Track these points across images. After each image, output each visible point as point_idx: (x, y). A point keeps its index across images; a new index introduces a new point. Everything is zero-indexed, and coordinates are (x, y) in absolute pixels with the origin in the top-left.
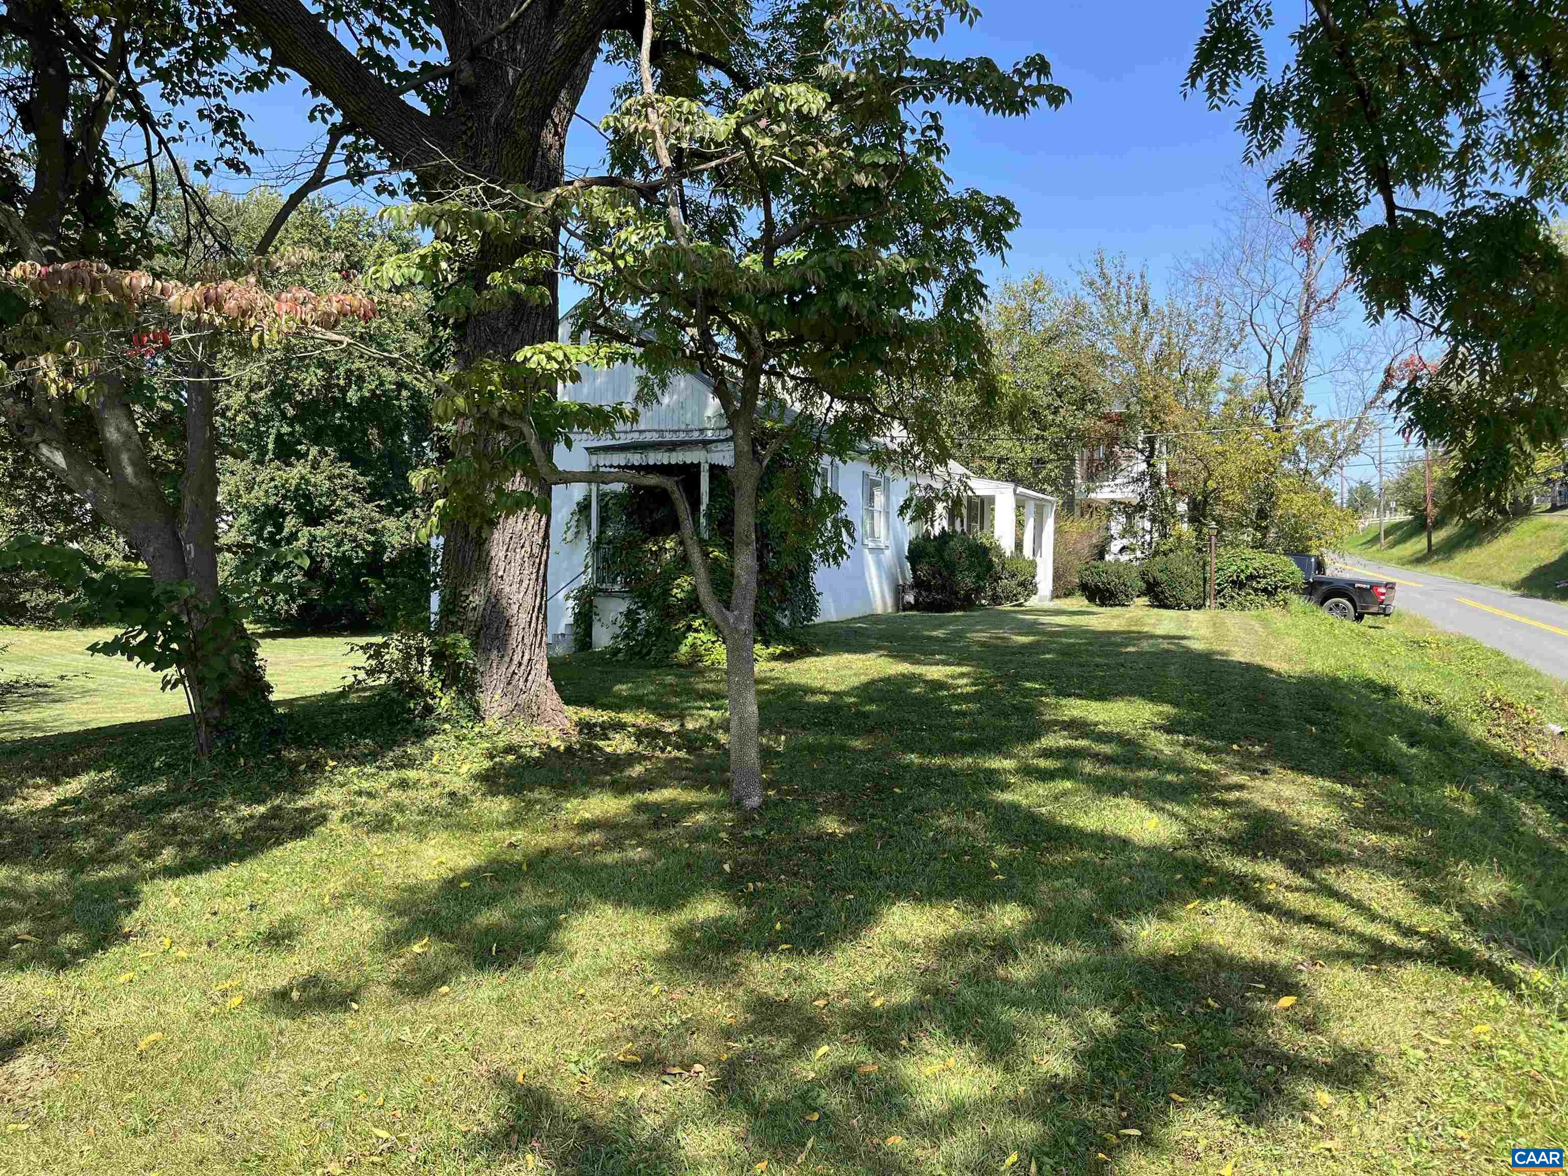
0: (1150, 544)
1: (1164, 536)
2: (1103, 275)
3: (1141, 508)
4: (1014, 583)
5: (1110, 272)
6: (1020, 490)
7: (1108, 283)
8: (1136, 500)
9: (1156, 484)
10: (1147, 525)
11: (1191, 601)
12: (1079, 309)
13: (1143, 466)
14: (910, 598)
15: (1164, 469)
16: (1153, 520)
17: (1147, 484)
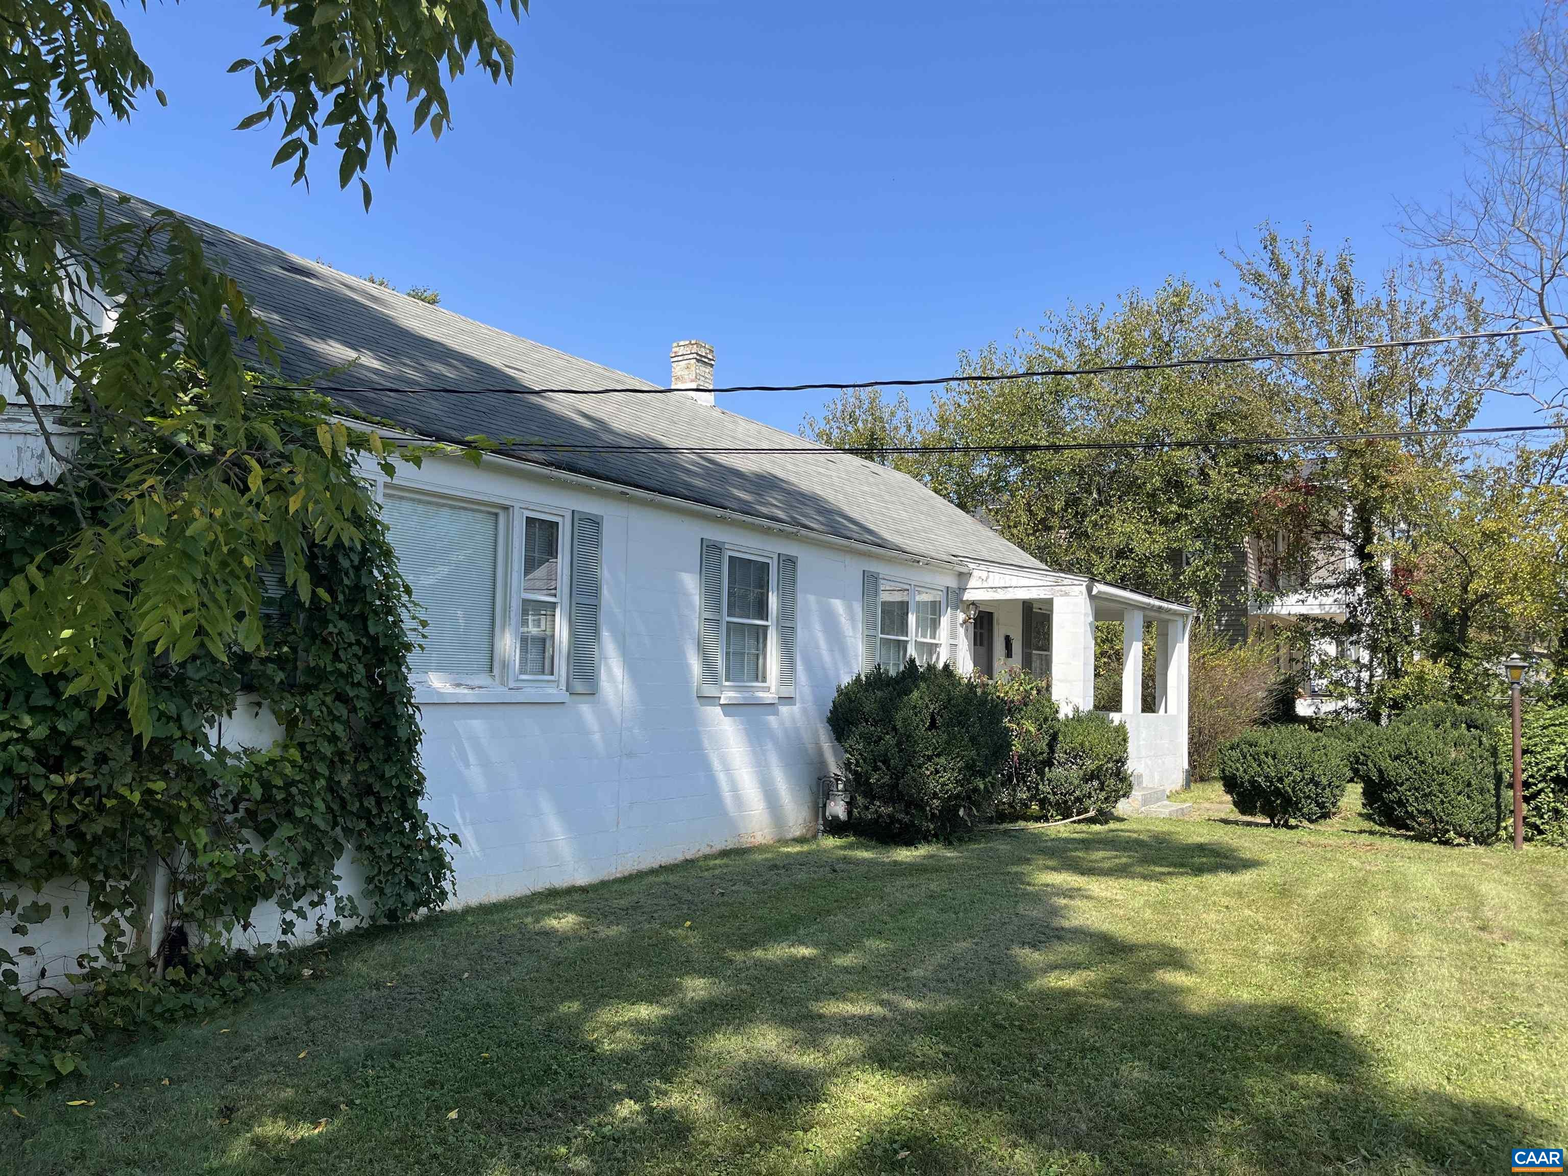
0: (1369, 686)
1: (1396, 673)
2: (1275, 262)
3: (1352, 627)
4: (1074, 773)
5: (1287, 258)
6: (1099, 588)
7: (1285, 276)
8: (1341, 615)
9: (1376, 589)
10: (1365, 656)
11: (1468, 826)
12: (1242, 327)
13: (1352, 563)
14: (838, 808)
15: (1387, 565)
16: (1373, 648)
17: (1360, 590)
